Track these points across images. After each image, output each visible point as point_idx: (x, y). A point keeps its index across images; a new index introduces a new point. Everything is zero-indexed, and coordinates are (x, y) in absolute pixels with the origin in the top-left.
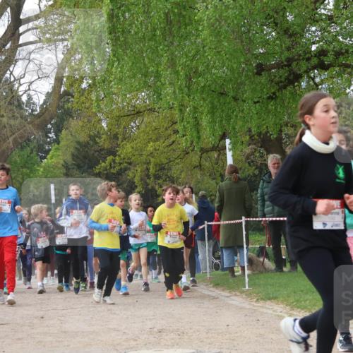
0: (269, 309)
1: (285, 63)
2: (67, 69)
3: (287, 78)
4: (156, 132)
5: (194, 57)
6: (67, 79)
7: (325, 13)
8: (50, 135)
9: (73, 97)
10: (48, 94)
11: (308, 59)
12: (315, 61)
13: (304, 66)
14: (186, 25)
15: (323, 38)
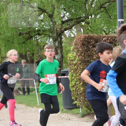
0: (20, 106)
1: (28, 33)
3: (28, 37)
7: (41, 19)
11: (35, 32)
12: (37, 33)
13: (33, 34)
15: (39, 26)
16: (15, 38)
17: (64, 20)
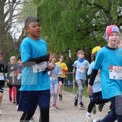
1: (86, 29)
3: (86, 33)
4: (50, 48)
5: (60, 27)
7: (97, 15)
10: (20, 37)
12: (94, 29)
13: (91, 30)
14: (58, 18)
15: (96, 22)
16: (74, 34)
17: (120, 16)
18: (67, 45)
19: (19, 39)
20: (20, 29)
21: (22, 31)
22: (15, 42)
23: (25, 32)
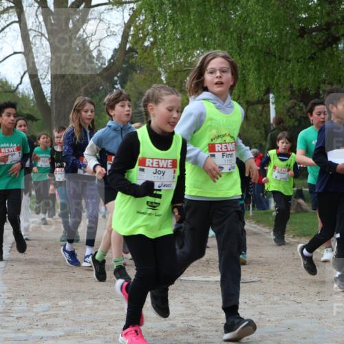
2: (132, 29)
6: (133, 37)
8: (116, 86)
9: (137, 53)
10: (115, 50)
18: (266, 78)
19: (113, 57)
20: (117, 25)
21: (121, 34)
22: (100, 67)
23: (133, 35)
